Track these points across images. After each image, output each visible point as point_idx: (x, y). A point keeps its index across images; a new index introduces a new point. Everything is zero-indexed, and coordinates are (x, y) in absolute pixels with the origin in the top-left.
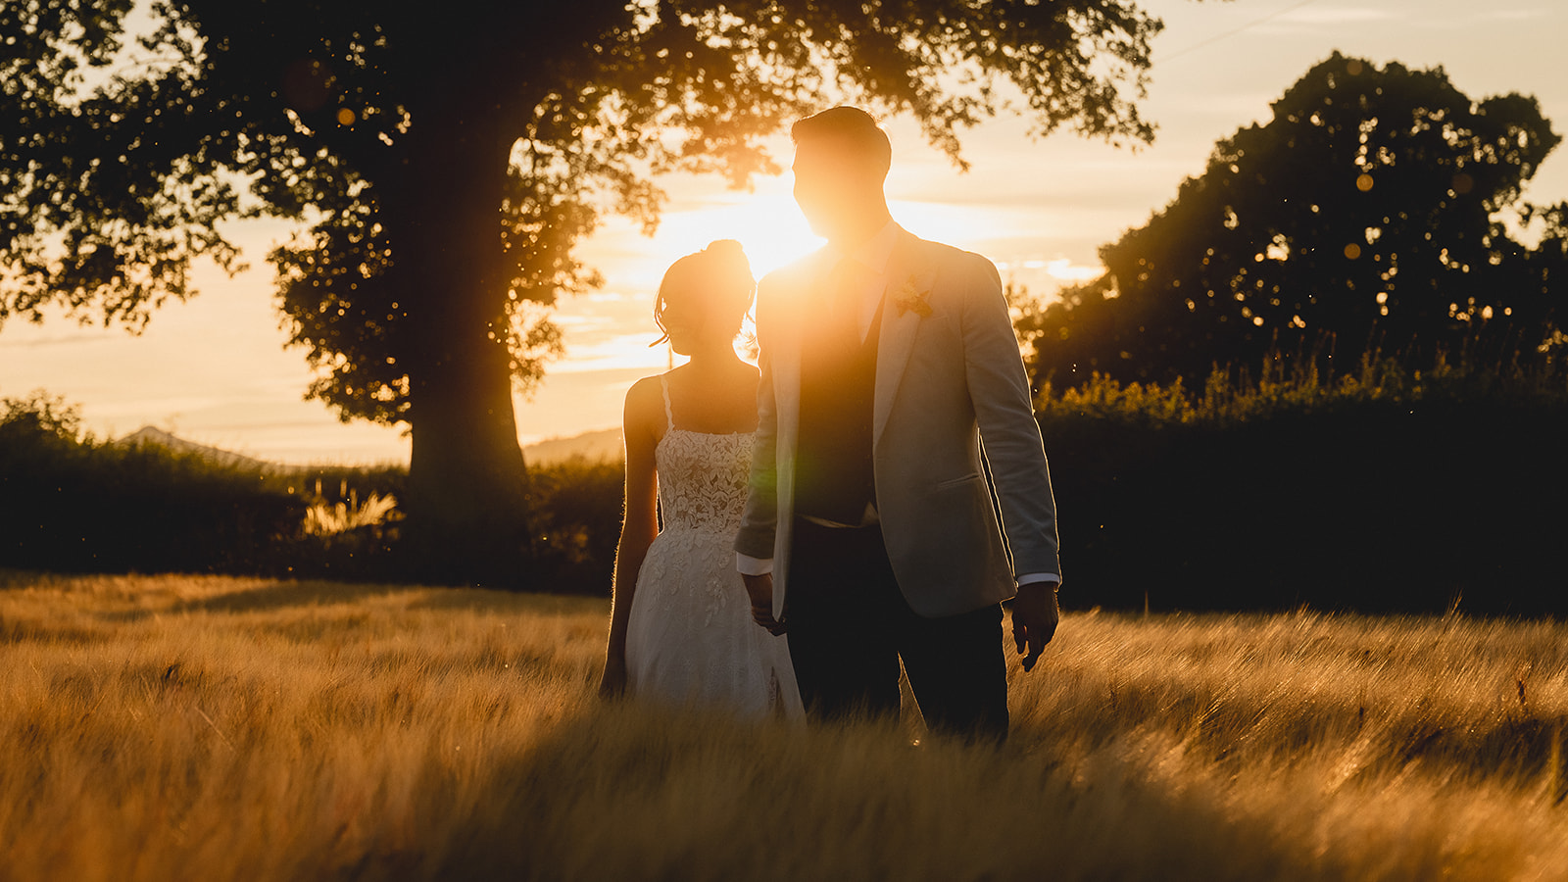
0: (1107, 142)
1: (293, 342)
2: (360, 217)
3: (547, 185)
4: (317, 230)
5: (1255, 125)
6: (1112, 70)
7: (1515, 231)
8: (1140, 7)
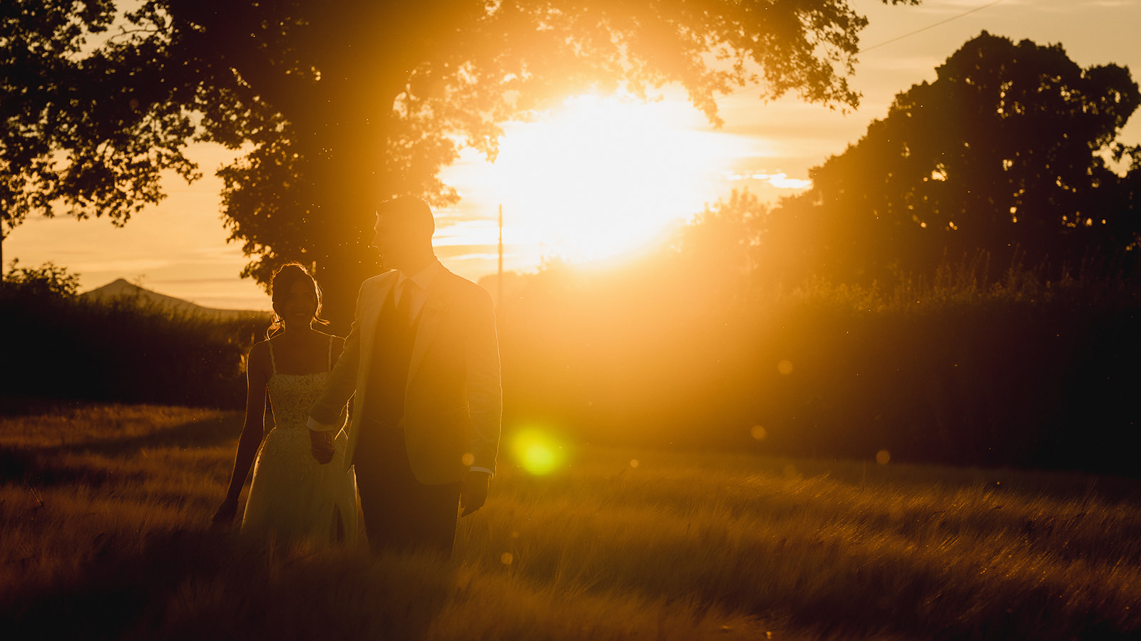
0: (825, 106)
1: (233, 237)
2: (284, 147)
3: (417, 124)
4: (252, 156)
5: (925, 83)
6: (829, 54)
7: (1110, 164)
8: (851, 8)
